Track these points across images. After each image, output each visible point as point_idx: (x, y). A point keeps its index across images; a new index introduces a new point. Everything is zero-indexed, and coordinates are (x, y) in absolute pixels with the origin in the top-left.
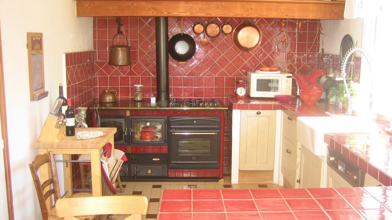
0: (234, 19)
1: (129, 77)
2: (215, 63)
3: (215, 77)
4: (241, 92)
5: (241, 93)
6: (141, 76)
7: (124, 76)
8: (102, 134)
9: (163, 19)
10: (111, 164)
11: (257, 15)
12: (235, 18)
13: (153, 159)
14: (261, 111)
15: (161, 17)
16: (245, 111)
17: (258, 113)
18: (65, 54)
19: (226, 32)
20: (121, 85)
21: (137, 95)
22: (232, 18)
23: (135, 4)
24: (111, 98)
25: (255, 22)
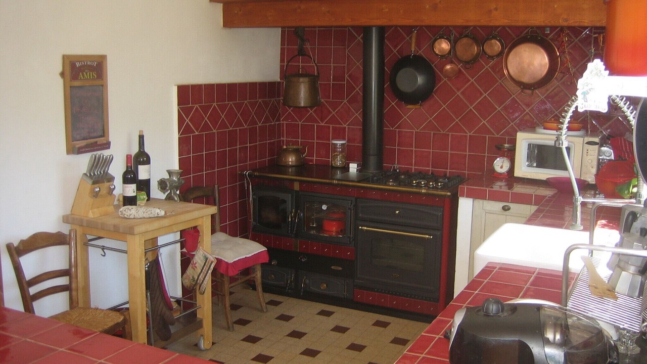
0: (507, 29)
1: (329, 127)
2: (471, 109)
3: (470, 135)
4: (501, 165)
5: (502, 167)
6: (348, 125)
7: (323, 124)
8: (162, 213)
9: (376, 31)
10: (199, 263)
11: (507, 21)
12: (510, 27)
13: (333, 267)
14: (512, 205)
15: (373, 26)
16: (481, 201)
17: (505, 209)
18: (177, 87)
19: (490, 54)
20: (318, 138)
21: (334, 157)
22: (504, 27)
23: (303, 7)
24: (294, 158)
25: (547, 35)
